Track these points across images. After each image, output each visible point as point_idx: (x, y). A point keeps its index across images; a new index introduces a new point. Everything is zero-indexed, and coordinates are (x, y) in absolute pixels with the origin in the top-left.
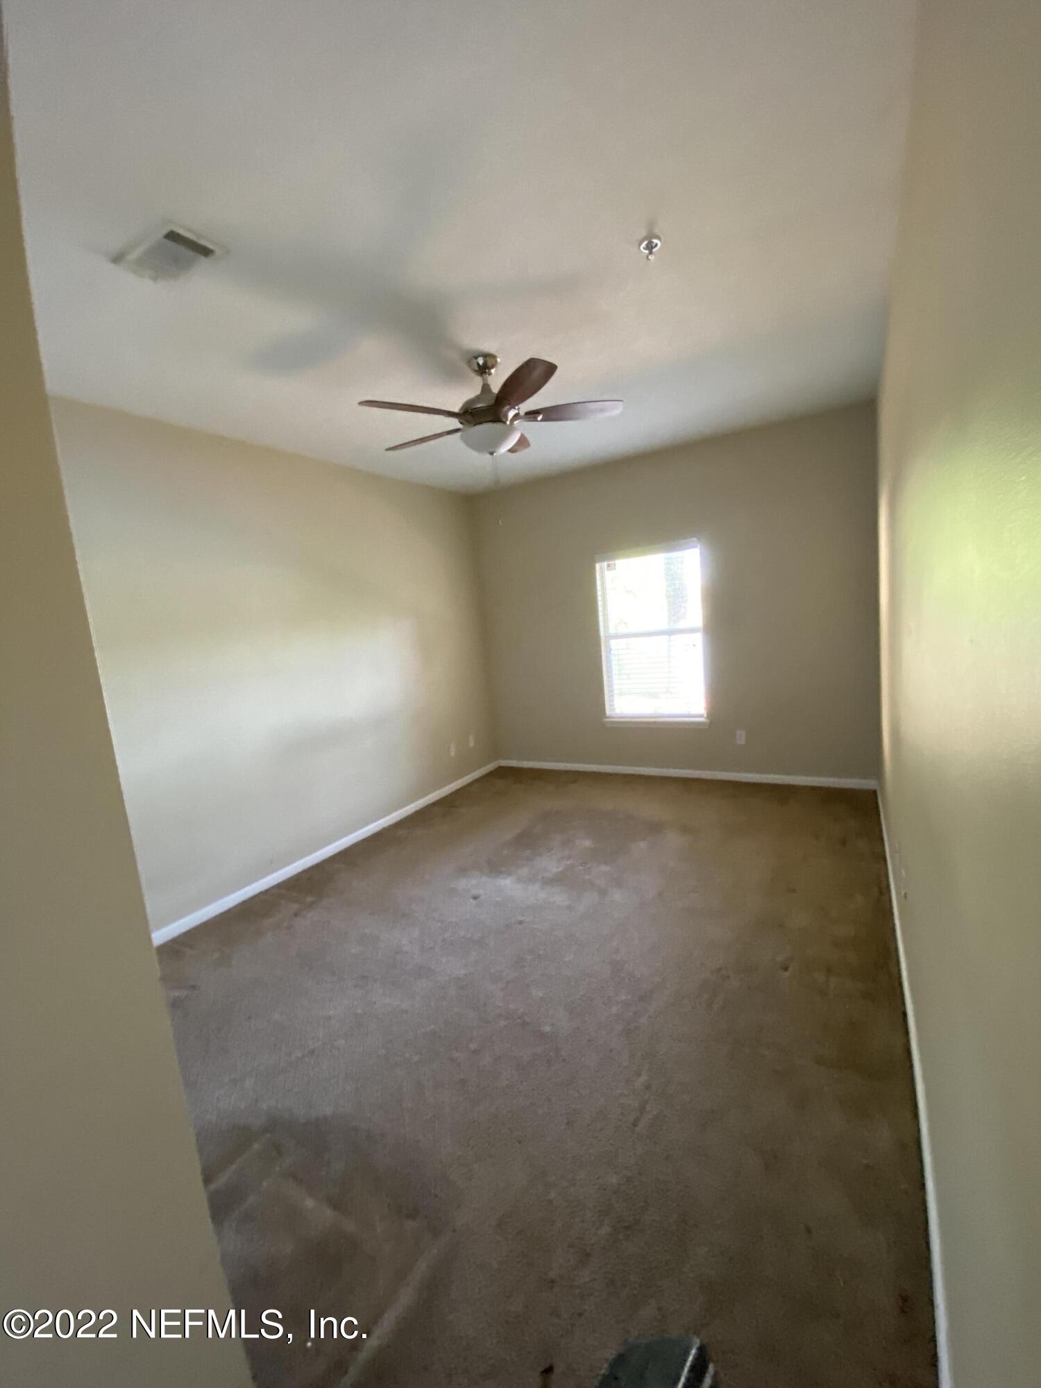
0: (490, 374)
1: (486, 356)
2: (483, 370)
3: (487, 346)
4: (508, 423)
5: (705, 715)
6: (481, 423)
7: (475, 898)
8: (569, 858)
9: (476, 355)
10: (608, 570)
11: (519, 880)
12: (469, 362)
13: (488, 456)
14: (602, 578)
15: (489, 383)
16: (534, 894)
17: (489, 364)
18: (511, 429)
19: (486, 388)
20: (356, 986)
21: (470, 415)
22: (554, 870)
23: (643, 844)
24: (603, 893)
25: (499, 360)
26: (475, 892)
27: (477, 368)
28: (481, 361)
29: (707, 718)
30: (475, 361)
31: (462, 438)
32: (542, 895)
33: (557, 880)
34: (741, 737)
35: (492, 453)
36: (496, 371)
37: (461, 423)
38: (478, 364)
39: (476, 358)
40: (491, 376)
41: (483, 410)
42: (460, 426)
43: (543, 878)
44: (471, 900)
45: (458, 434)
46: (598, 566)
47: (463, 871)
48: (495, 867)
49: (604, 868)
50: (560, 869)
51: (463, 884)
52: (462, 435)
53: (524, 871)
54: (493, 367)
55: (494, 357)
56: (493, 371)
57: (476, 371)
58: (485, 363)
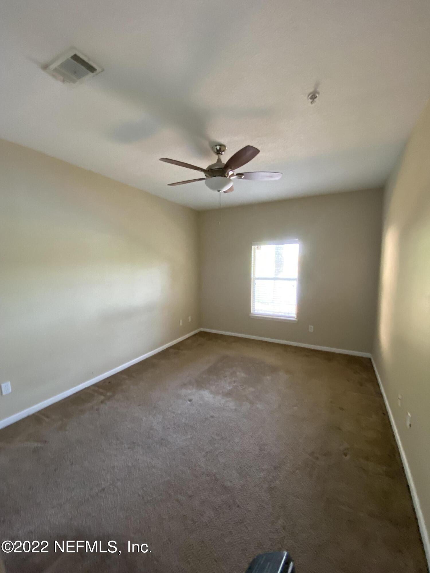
0: (221, 154)
1: (221, 145)
2: (219, 152)
3: (222, 141)
4: (228, 178)
5: (296, 317)
6: (215, 176)
7: (190, 401)
8: (235, 382)
9: (216, 144)
10: (257, 249)
11: (211, 392)
12: (212, 148)
13: (217, 192)
14: (254, 253)
15: (221, 158)
16: (218, 401)
17: (222, 150)
18: (230, 181)
19: (219, 160)
20: (129, 448)
21: (211, 172)
22: (229, 388)
23: (269, 378)
24: (252, 403)
25: (227, 148)
26: (190, 397)
27: (216, 151)
28: (218, 148)
29: (296, 318)
30: (216, 147)
31: (206, 183)
32: (223, 401)
33: (228, 394)
34: (311, 329)
35: (219, 191)
36: (224, 153)
37: (206, 176)
38: (217, 149)
39: (216, 146)
40: (222, 155)
41: (217, 170)
42: (205, 177)
43: (223, 392)
44: (188, 402)
45: (204, 181)
46: (253, 247)
47: (184, 385)
48: (200, 384)
49: (251, 389)
50: (230, 388)
51: (183, 392)
52: (205, 181)
53: (213, 388)
54: (223, 151)
55: (225, 146)
56: (223, 153)
57: (215, 152)
58: (220, 149)
